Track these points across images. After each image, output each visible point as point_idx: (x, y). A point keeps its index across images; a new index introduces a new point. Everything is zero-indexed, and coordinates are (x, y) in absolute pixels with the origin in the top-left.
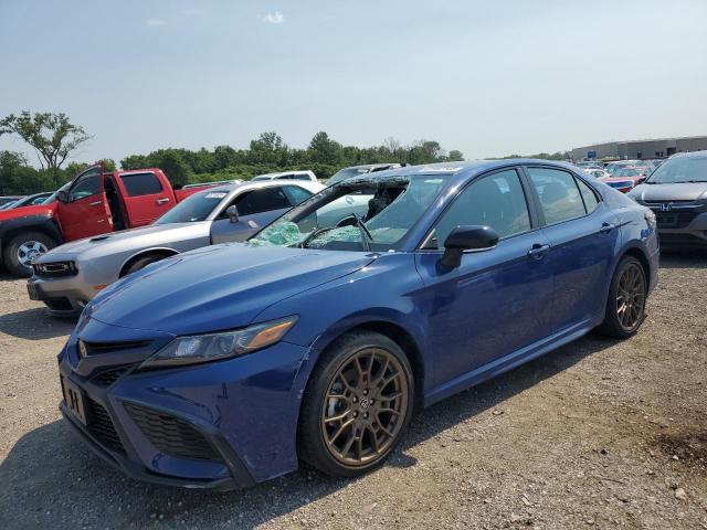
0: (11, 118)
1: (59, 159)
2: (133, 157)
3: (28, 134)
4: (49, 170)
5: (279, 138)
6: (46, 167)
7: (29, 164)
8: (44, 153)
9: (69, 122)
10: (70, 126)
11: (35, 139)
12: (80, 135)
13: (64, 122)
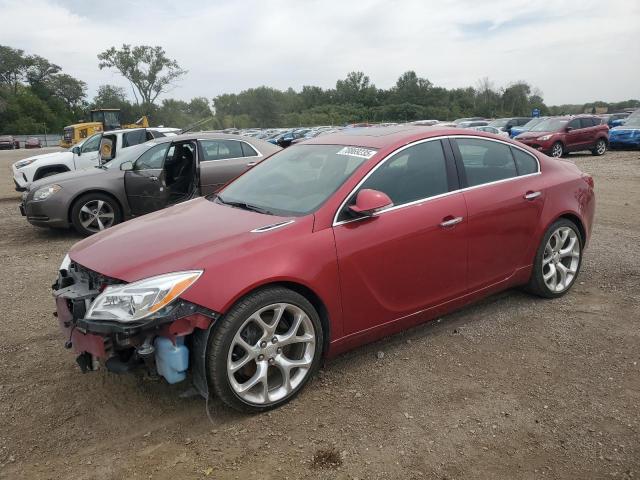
0: (113, 51)
1: (153, 93)
2: (225, 95)
3: (126, 68)
4: (144, 104)
5: (366, 79)
6: (140, 102)
7: (126, 99)
8: (140, 87)
9: (165, 56)
10: (166, 61)
11: (132, 72)
12: (175, 70)
13: (159, 56)
